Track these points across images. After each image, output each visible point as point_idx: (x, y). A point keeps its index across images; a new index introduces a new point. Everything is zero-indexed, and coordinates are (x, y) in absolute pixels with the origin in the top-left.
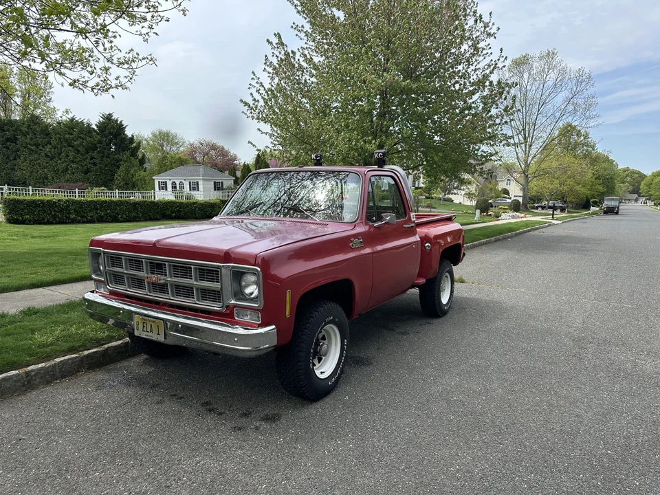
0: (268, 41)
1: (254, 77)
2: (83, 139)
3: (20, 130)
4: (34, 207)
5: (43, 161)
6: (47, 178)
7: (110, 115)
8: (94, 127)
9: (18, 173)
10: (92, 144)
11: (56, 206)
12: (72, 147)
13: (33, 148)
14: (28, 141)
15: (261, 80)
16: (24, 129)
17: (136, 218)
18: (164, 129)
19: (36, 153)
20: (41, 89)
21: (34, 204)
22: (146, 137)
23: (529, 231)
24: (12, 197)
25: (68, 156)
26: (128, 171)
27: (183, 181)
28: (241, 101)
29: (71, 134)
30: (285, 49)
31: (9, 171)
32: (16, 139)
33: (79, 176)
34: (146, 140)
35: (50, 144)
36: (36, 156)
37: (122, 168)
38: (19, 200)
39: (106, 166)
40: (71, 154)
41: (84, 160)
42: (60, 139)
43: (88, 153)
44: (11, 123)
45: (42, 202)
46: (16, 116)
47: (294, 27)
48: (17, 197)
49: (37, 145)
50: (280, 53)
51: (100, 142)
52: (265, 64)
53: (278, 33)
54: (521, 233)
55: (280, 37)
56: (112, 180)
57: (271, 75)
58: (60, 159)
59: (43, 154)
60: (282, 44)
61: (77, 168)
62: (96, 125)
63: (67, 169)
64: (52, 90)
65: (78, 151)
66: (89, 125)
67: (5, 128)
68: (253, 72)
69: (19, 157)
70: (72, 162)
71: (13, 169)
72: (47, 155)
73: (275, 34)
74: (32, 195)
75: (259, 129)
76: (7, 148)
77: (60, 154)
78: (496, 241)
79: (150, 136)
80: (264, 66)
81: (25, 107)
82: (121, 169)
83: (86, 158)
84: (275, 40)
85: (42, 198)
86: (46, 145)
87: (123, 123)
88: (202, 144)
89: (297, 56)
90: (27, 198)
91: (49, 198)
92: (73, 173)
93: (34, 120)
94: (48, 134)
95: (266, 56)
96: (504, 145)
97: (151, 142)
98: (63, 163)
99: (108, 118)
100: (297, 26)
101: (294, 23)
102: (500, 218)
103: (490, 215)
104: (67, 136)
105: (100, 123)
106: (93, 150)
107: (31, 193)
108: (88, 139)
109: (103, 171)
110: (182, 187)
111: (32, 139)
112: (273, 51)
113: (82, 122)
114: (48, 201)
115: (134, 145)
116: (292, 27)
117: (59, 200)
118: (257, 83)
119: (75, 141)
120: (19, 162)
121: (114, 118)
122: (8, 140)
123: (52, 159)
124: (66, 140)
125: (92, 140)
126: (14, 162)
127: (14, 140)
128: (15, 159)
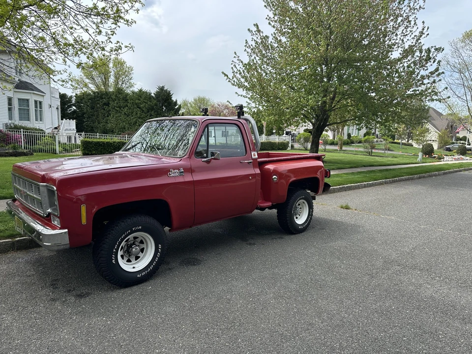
0: (249, 30)
1: (236, 56)
2: (146, 103)
3: (111, 98)
4: (99, 146)
5: (123, 117)
6: (125, 128)
7: (163, 87)
8: (153, 95)
9: (109, 125)
10: (151, 106)
11: (112, 146)
12: (140, 108)
13: (118, 109)
14: (115, 105)
15: (240, 58)
16: (114, 97)
18: (202, 96)
19: (120, 112)
20: (126, 71)
21: (98, 144)
22: (190, 101)
23: (461, 171)
24: (86, 139)
25: (137, 114)
28: (223, 73)
29: (139, 100)
30: (261, 34)
31: (104, 124)
32: (109, 103)
34: (190, 103)
35: (127, 106)
36: (119, 114)
38: (89, 142)
40: (139, 113)
41: (146, 117)
42: (133, 103)
43: (148, 112)
44: (107, 94)
45: (103, 143)
46: (111, 90)
47: (268, 18)
48: (88, 140)
49: (120, 107)
50: (257, 38)
51: (156, 105)
52: (245, 46)
53: (256, 24)
54: (450, 173)
55: (257, 26)
57: (249, 54)
58: (133, 116)
59: (123, 113)
60: (259, 31)
62: (154, 94)
63: (136, 122)
64: (133, 72)
65: (143, 111)
66: (150, 94)
67: (103, 97)
68: (235, 52)
69: (110, 114)
70: (139, 118)
71: (107, 122)
72: (125, 114)
73: (254, 25)
74: (99, 138)
75: (236, 93)
76: (104, 109)
77: (132, 113)
78: (420, 178)
79: (193, 100)
80: (245, 48)
81: (117, 83)
83: (148, 115)
84: (254, 29)
85: (104, 141)
86: (125, 107)
87: (171, 92)
88: (219, 105)
89: (270, 40)
90: (95, 140)
91: (108, 141)
93: (119, 91)
94: (126, 100)
95: (246, 40)
96: (429, 100)
97: (194, 105)
98: (134, 118)
99: (162, 89)
100: (270, 17)
101: (268, 16)
102: (442, 160)
103: (435, 157)
104: (137, 101)
105: (157, 92)
106: (152, 110)
107: (98, 137)
108: (149, 103)
111: (117, 103)
112: (252, 37)
113: (146, 92)
114: (107, 142)
115: (177, 106)
116: (267, 18)
117: (114, 142)
118: (238, 60)
119: (141, 104)
120: (110, 118)
121: (165, 89)
122: (105, 104)
123: (128, 116)
124: (136, 104)
125: (151, 104)
126: (107, 118)
127: (108, 104)
128: (108, 116)
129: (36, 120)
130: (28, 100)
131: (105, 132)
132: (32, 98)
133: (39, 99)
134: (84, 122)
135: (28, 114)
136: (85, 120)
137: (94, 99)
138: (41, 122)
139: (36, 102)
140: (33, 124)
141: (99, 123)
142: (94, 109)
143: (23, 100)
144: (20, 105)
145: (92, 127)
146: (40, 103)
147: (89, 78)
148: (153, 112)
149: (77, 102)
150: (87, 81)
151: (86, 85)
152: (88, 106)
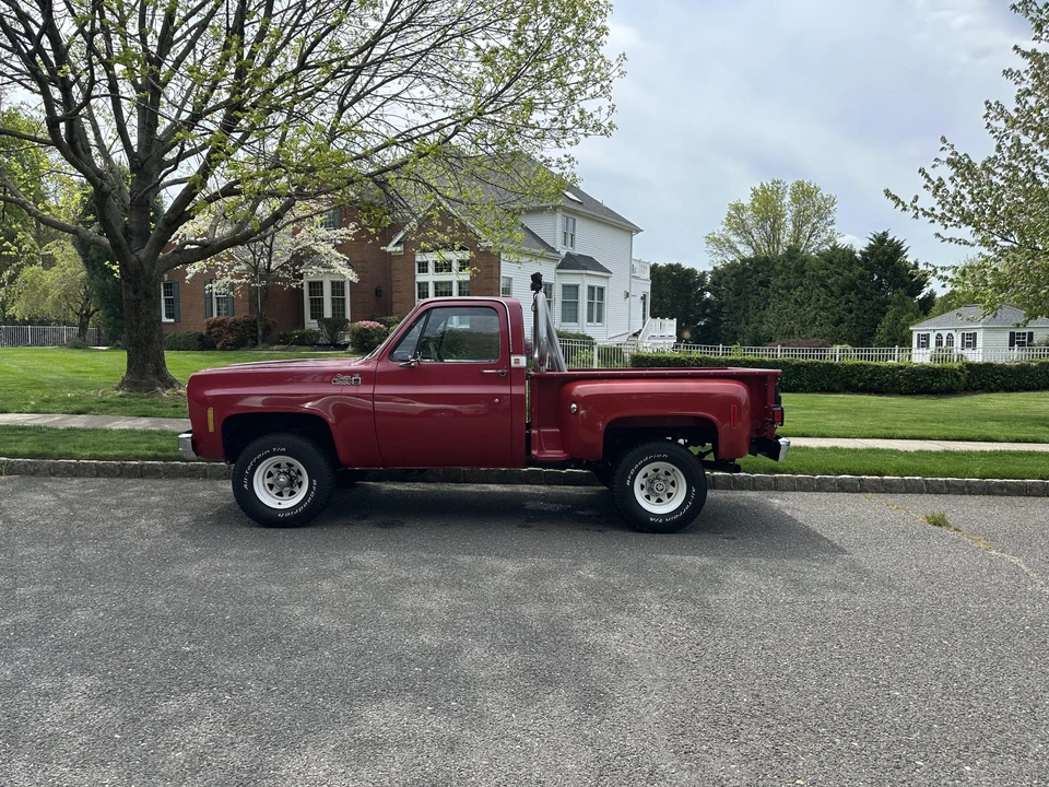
2: (840, 274)
3: (774, 270)
5: (791, 309)
6: (793, 333)
7: (885, 234)
8: (857, 254)
9: (765, 327)
10: (850, 280)
12: (826, 287)
13: (784, 292)
14: (780, 283)
16: (779, 267)
17: (799, 386)
19: (786, 298)
20: (820, 208)
25: (818, 300)
26: (897, 319)
27: (953, 332)
29: (827, 269)
31: (756, 325)
32: (769, 281)
33: (828, 329)
35: (802, 285)
36: (786, 303)
37: (889, 315)
39: (866, 312)
40: (823, 297)
41: (837, 305)
42: (813, 276)
43: (843, 294)
44: (767, 262)
49: (788, 288)
51: (862, 277)
56: (872, 334)
58: (810, 306)
59: (792, 300)
61: (828, 318)
62: (861, 252)
63: (816, 318)
64: (835, 206)
65: (832, 292)
66: (852, 253)
67: (759, 269)
69: (769, 304)
70: (822, 309)
71: (761, 322)
72: (796, 301)
76: (759, 295)
77: (810, 298)
81: (797, 235)
82: (886, 317)
83: (841, 302)
86: (798, 287)
87: (903, 244)
92: (821, 325)
93: (791, 253)
94: (802, 272)
98: (812, 311)
99: (881, 239)
104: (821, 272)
105: (869, 248)
106: (851, 290)
108: (846, 273)
109: (860, 321)
110: (950, 342)
111: (784, 279)
113: (845, 250)
115: (918, 277)
119: (829, 278)
120: (767, 312)
121: (889, 238)
122: (761, 283)
123: (801, 306)
124: (819, 278)
125: (851, 275)
126: (763, 312)
127: (765, 284)
128: (764, 309)
129: (590, 319)
130: (576, 287)
131: (758, 342)
132: (584, 281)
133: (597, 283)
134: (722, 322)
135: (576, 311)
136: (723, 319)
137: (743, 274)
138: (598, 324)
139: (591, 288)
140: (583, 327)
141: (747, 324)
142: (739, 295)
143: (570, 286)
144: (564, 295)
145: (735, 333)
146: (601, 290)
147: (738, 235)
148: (853, 293)
149: (713, 282)
150: (734, 239)
151: (733, 248)
152: (730, 289)
